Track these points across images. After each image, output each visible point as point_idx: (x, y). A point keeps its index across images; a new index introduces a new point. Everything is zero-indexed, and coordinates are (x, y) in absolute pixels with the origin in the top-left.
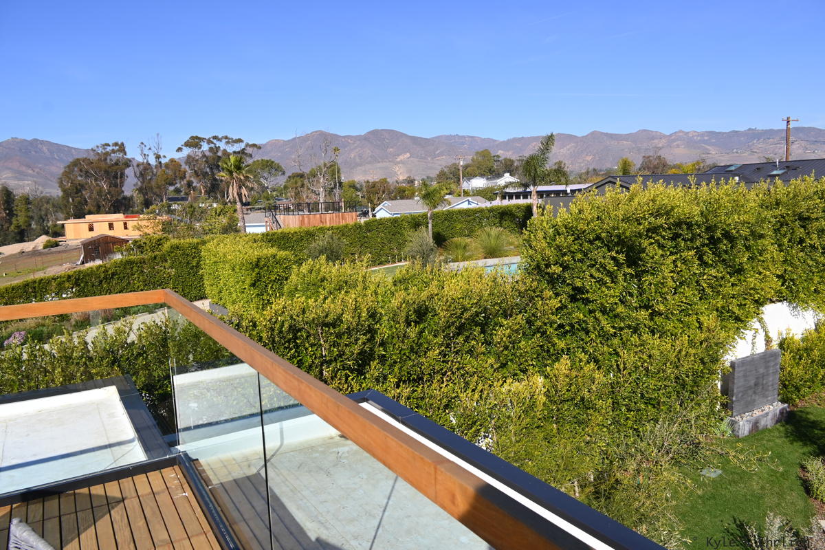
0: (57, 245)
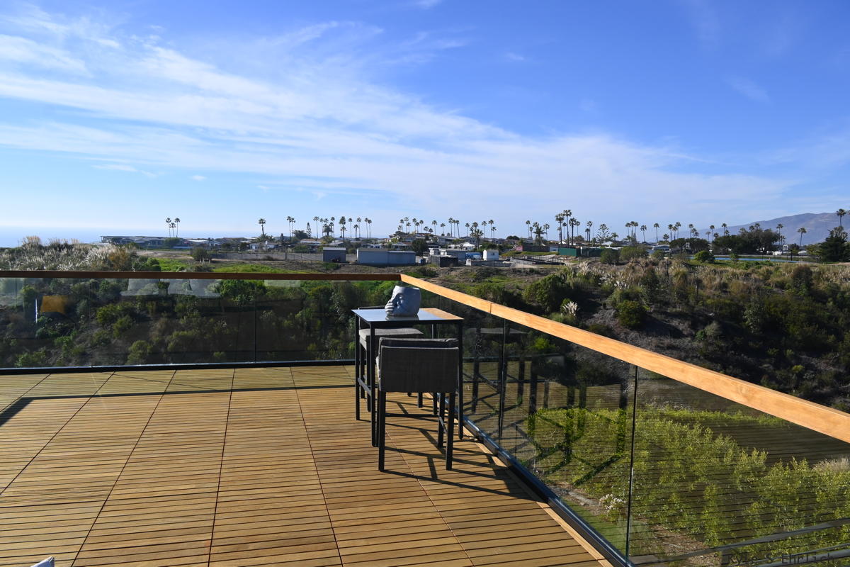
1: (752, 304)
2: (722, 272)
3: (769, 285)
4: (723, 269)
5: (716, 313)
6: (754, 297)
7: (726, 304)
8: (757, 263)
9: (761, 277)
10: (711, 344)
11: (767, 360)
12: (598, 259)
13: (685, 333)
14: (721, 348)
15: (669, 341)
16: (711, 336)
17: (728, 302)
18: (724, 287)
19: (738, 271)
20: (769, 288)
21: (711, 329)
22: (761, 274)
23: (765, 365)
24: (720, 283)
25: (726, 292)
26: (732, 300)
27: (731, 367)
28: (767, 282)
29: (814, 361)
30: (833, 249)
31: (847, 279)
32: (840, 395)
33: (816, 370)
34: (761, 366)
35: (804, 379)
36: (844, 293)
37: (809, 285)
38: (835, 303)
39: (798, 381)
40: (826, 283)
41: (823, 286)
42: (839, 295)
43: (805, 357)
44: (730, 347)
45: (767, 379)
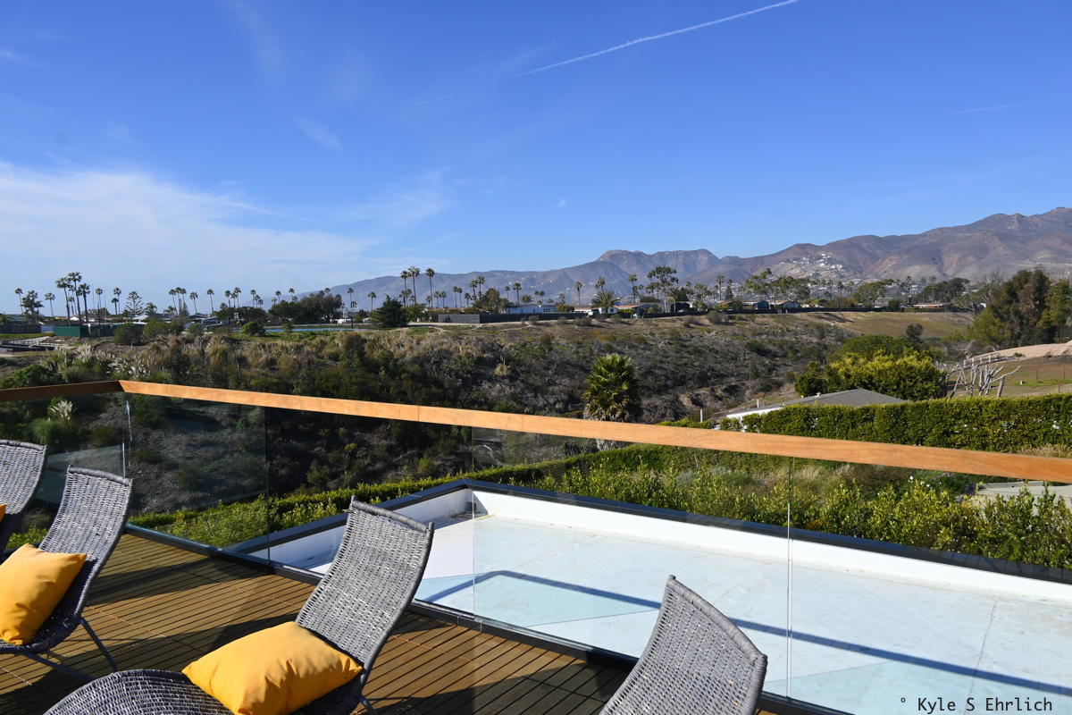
1: (300, 380)
2: (269, 347)
3: (322, 358)
4: (273, 342)
6: (303, 372)
7: (273, 383)
8: (312, 334)
9: (314, 349)
10: (256, 433)
11: (319, 443)
12: (111, 339)
13: (224, 424)
14: (266, 436)
15: (203, 436)
16: (255, 423)
17: (275, 380)
18: (271, 363)
19: (288, 344)
20: (322, 361)
21: (255, 414)
22: (313, 346)
23: (318, 449)
24: (267, 359)
25: (274, 369)
26: (280, 379)
27: (278, 457)
28: (319, 354)
29: (367, 437)
30: (390, 314)
31: (400, 345)
32: (392, 469)
33: (369, 445)
34: (312, 452)
35: (356, 458)
36: (397, 360)
37: (361, 354)
38: (386, 372)
39: (350, 462)
40: (380, 351)
41: (377, 354)
42: (391, 363)
43: (358, 433)
44: (277, 433)
45: (318, 463)
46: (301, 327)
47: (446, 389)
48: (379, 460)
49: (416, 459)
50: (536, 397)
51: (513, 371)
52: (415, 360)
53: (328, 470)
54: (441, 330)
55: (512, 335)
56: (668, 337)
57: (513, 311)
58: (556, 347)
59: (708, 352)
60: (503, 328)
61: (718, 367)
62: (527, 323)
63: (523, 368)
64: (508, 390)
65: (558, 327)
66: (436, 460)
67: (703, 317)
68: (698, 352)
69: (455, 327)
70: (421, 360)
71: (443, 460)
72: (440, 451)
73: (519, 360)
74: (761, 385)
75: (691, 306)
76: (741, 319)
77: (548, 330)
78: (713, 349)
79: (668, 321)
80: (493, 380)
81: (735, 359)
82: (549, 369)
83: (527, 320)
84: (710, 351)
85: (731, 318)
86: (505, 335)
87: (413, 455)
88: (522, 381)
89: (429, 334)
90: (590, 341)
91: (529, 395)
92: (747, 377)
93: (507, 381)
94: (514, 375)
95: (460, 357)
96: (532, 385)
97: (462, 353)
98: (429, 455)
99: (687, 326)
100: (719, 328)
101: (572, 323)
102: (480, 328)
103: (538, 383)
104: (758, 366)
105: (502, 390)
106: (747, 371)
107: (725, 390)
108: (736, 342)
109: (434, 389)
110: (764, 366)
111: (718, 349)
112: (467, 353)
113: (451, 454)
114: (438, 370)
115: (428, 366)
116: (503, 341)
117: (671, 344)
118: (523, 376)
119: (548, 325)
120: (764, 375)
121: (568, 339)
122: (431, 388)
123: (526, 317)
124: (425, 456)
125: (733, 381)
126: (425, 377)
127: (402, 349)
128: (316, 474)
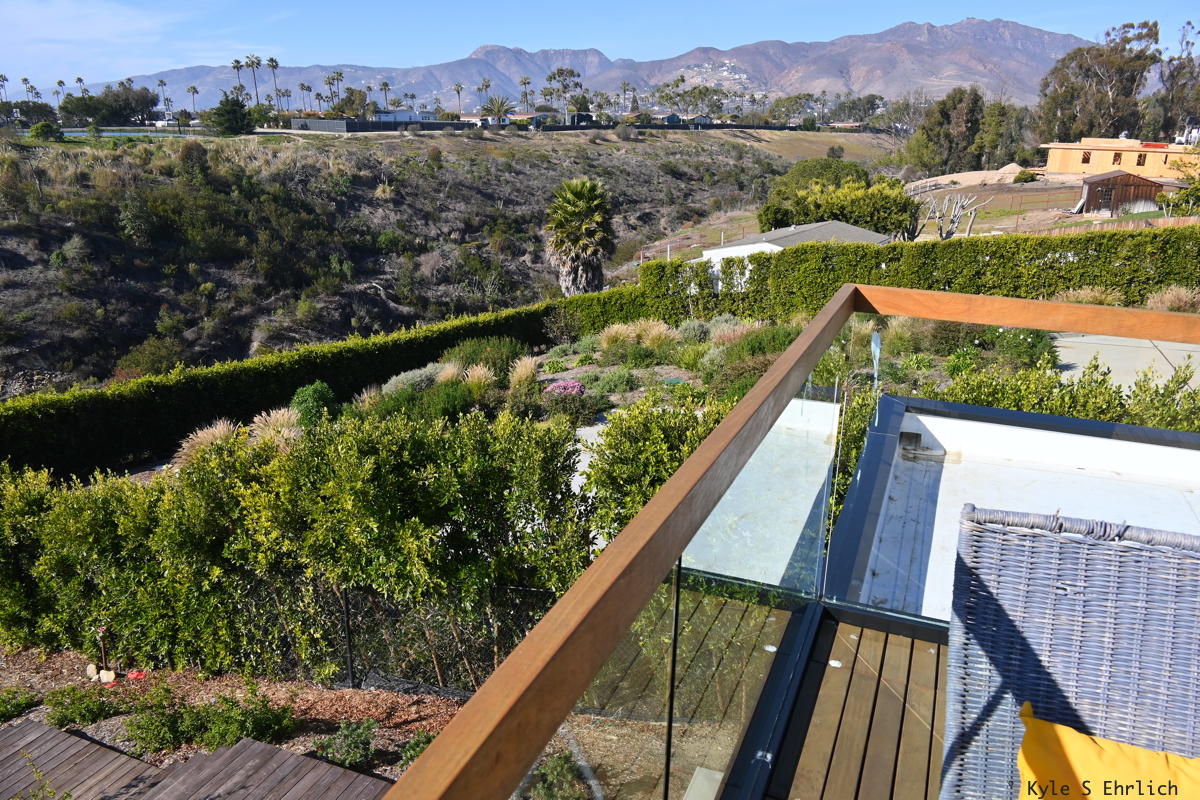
0: (1032, 179)
1: (129, 202)
2: (76, 156)
3: (151, 172)
4: (78, 150)
5: (76, 222)
6: (130, 191)
7: (91, 206)
8: (130, 140)
9: (138, 161)
10: (77, 271)
11: (165, 282)
13: (31, 258)
14: (93, 274)
15: (5, 275)
16: (74, 258)
17: (92, 202)
18: (82, 179)
19: (101, 154)
20: (151, 176)
21: (73, 247)
22: (137, 156)
23: (163, 290)
24: (75, 174)
25: (88, 186)
26: (98, 199)
27: (113, 301)
28: (147, 168)
29: (226, 274)
30: (231, 116)
31: (252, 158)
32: (263, 314)
33: (230, 285)
34: (157, 294)
35: (216, 301)
36: (250, 177)
37: (204, 169)
38: (240, 192)
39: (209, 305)
40: (227, 165)
41: (223, 170)
42: (244, 181)
43: (213, 270)
44: (107, 270)
45: (167, 309)
46: (113, 131)
47: (318, 215)
48: (247, 304)
49: (292, 301)
50: (427, 224)
51: (398, 192)
52: (274, 178)
53: (182, 317)
54: (300, 139)
55: (391, 148)
56: (574, 154)
57: (384, 118)
58: (444, 164)
59: (618, 173)
60: (377, 139)
61: (630, 191)
62: (406, 133)
63: (409, 190)
64: (393, 217)
65: (443, 139)
66: (318, 302)
67: (610, 131)
68: (607, 173)
69: (317, 137)
70: (282, 178)
71: (325, 302)
72: (320, 290)
73: (404, 180)
74: (678, 212)
75: (594, 119)
76: (652, 135)
77: (432, 143)
78: (625, 170)
79: (571, 135)
80: (373, 203)
81: (648, 182)
82: (439, 191)
83: (406, 130)
84: (621, 172)
85: (641, 134)
86: (381, 147)
87: (287, 297)
88: (410, 206)
89: (285, 144)
90: (485, 157)
91: (418, 223)
92: (662, 203)
93: (391, 205)
94: (398, 198)
95: (331, 175)
96: (421, 210)
97: (333, 169)
98: (308, 297)
99: (593, 142)
100: (628, 145)
101: (460, 135)
102: (349, 139)
103: (429, 208)
104: (674, 191)
105: (386, 217)
106: (662, 196)
107: (639, 218)
108: (648, 162)
109: (304, 215)
110: (679, 191)
111: (629, 170)
112: (340, 170)
113: (335, 294)
114: (306, 190)
115: (291, 185)
116: (380, 156)
117: (577, 164)
118: (409, 200)
119: (432, 137)
120: (680, 201)
121: (458, 154)
122: (300, 213)
123: (406, 125)
124: (303, 297)
125: (647, 208)
126: (290, 199)
127: (257, 164)
128: (168, 322)
